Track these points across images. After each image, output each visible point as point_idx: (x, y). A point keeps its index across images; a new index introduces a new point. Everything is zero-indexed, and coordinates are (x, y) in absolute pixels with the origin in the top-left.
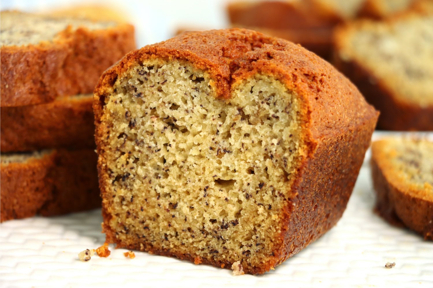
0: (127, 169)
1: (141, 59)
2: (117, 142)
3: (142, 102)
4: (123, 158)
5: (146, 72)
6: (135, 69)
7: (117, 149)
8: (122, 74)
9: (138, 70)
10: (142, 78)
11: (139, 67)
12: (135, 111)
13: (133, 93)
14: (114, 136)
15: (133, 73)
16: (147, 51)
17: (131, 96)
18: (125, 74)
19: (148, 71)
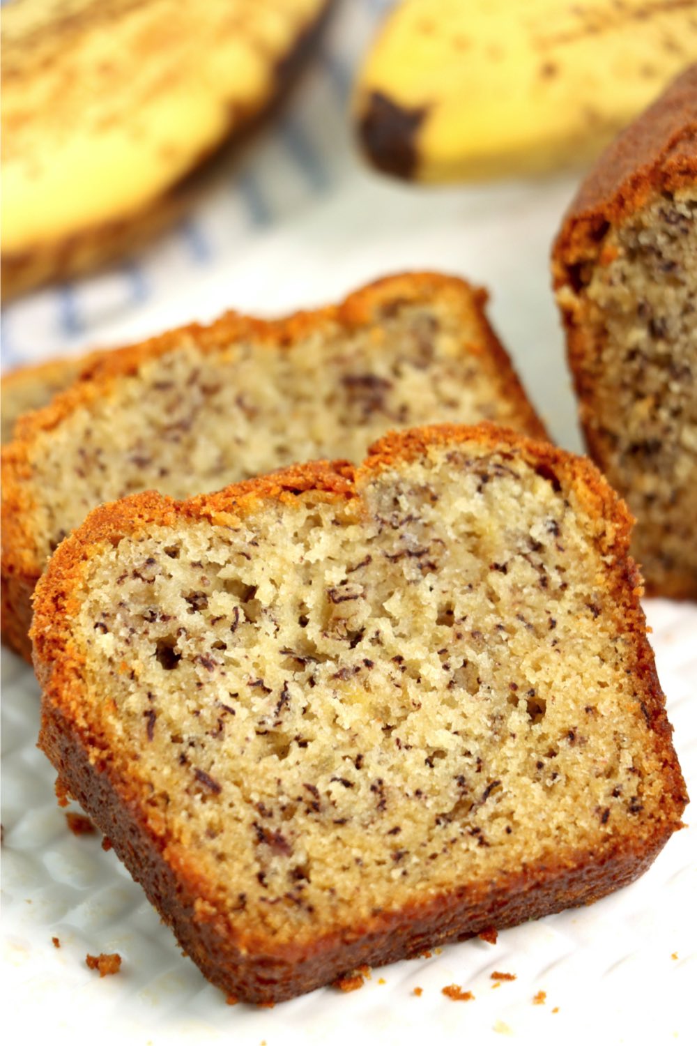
0: (653, 433)
1: (668, 187)
2: (622, 372)
3: (677, 283)
4: (643, 408)
5: (682, 217)
6: (655, 210)
7: (624, 386)
8: (622, 222)
9: (662, 211)
10: (673, 229)
11: (664, 203)
12: (662, 302)
13: (654, 259)
14: (613, 360)
15: (650, 218)
16: (682, 168)
17: (648, 268)
18: (630, 222)
19: (687, 213)
